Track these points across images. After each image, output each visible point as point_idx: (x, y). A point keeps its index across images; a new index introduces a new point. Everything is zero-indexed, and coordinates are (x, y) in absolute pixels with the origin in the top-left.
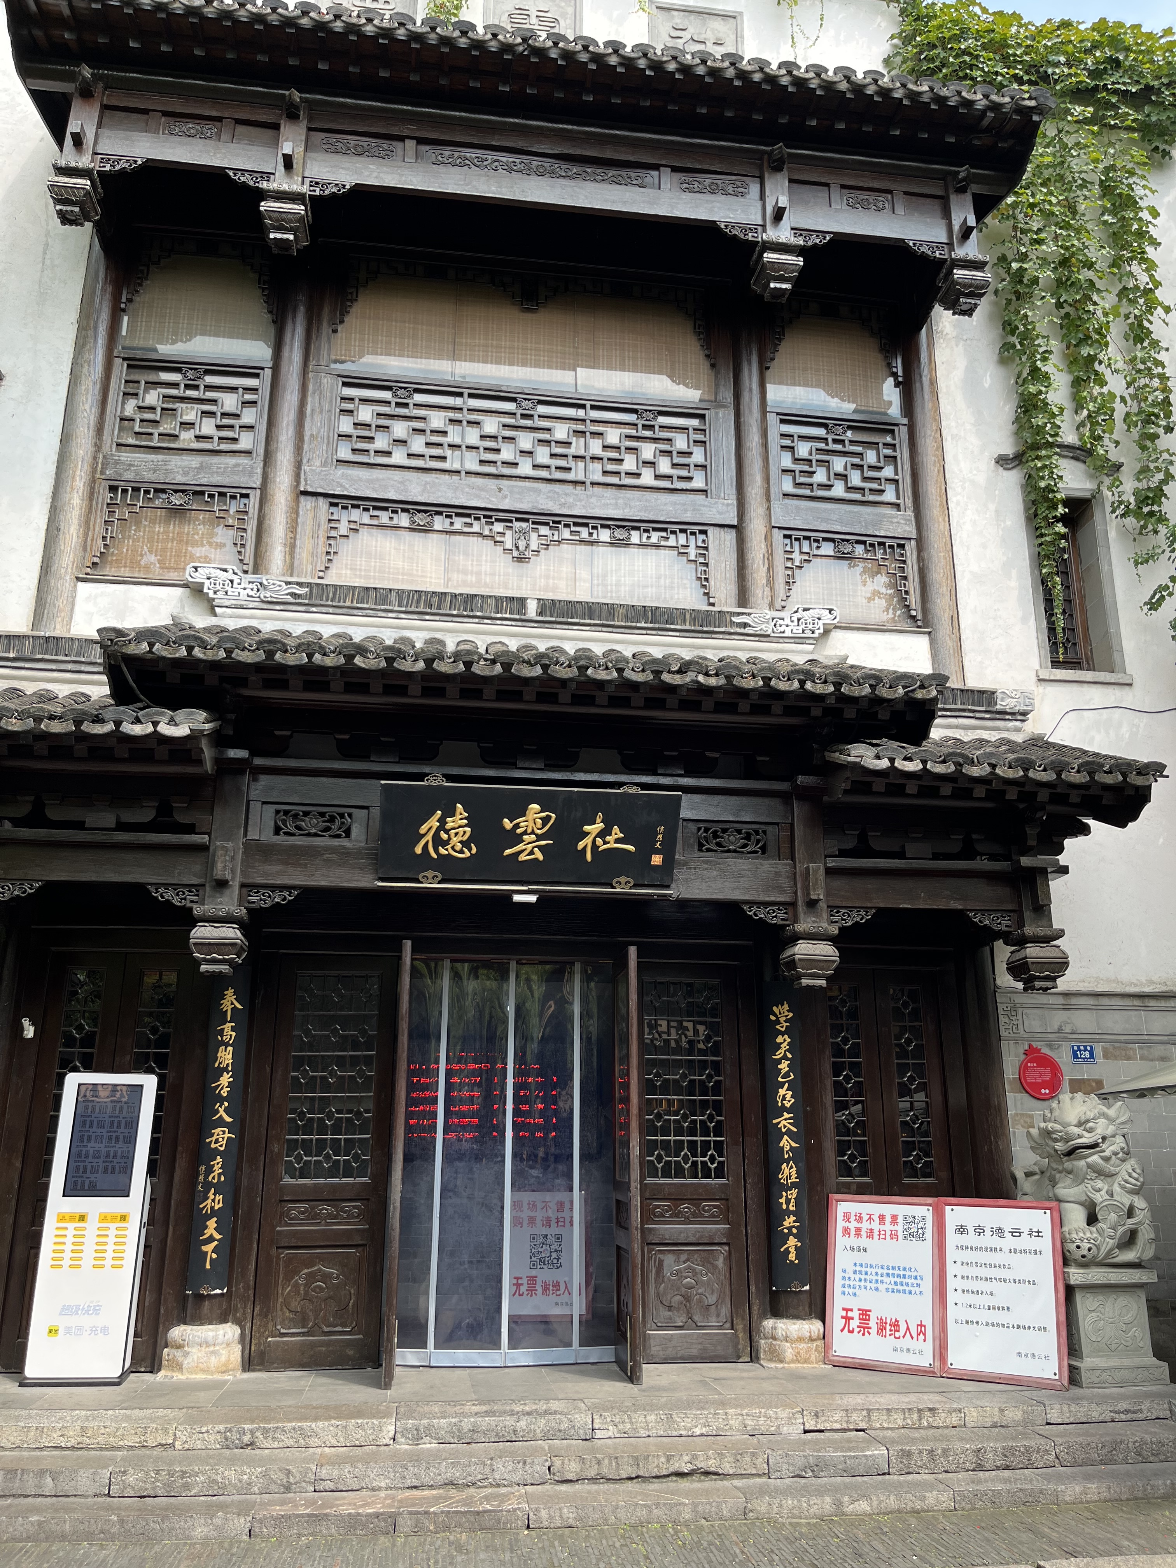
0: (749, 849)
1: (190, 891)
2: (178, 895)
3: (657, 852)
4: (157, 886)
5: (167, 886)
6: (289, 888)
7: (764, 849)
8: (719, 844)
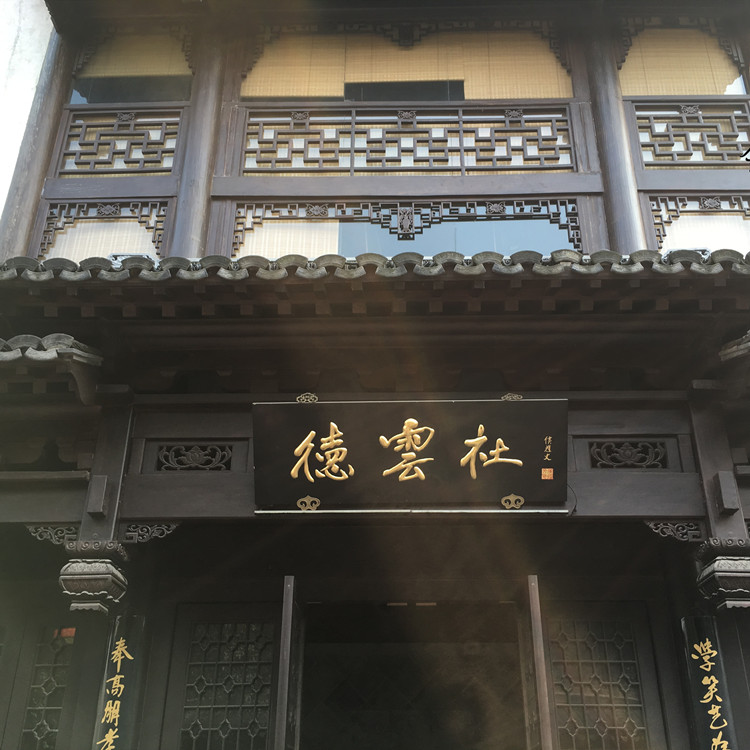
0: (648, 463)
1: (69, 530)
2: (56, 534)
3: (547, 465)
4: (37, 525)
5: (46, 525)
6: (168, 521)
7: (664, 464)
8: (614, 459)
